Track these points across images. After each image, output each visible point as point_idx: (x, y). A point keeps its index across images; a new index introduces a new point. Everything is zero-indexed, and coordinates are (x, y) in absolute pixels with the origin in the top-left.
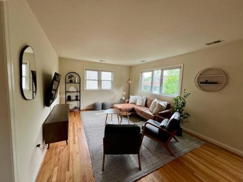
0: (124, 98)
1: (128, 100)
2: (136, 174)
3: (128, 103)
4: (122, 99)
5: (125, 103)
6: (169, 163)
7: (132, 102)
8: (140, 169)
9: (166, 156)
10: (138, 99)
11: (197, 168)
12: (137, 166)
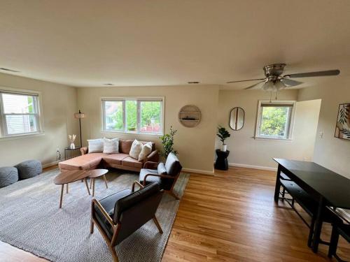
0: (73, 146)
1: (85, 149)
2: (162, 240)
3: (87, 152)
4: (69, 149)
5: (80, 154)
6: (179, 209)
7: (96, 150)
8: (161, 232)
9: (173, 203)
10: (105, 144)
11: (197, 199)
12: (157, 231)
